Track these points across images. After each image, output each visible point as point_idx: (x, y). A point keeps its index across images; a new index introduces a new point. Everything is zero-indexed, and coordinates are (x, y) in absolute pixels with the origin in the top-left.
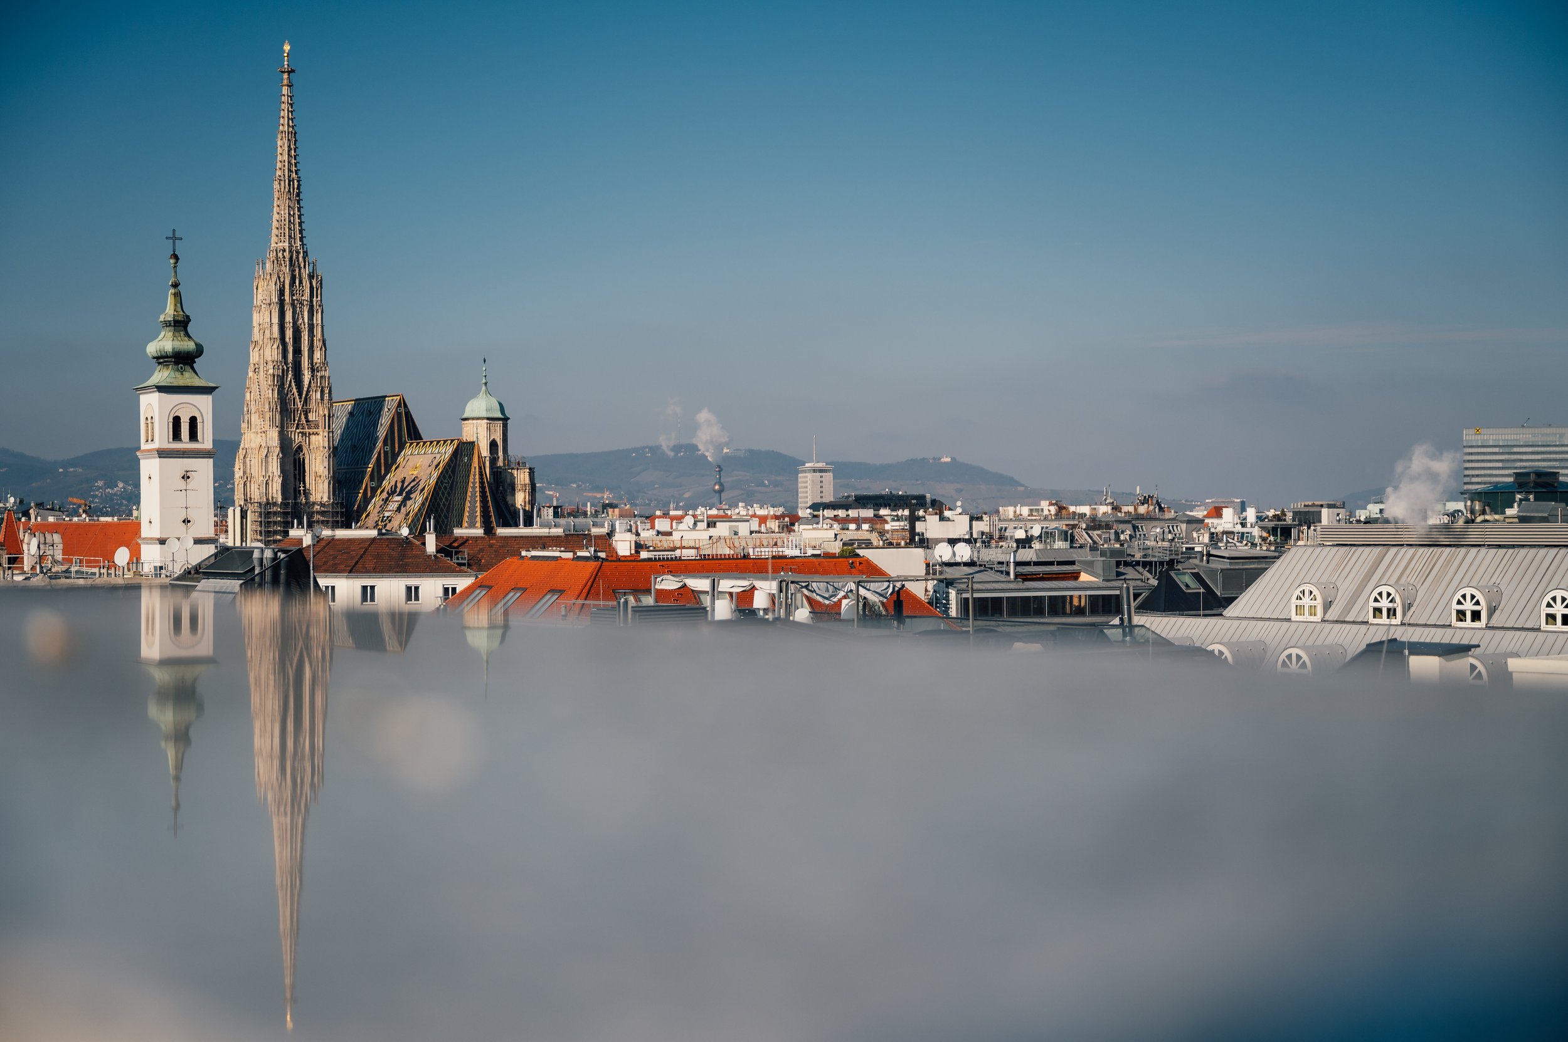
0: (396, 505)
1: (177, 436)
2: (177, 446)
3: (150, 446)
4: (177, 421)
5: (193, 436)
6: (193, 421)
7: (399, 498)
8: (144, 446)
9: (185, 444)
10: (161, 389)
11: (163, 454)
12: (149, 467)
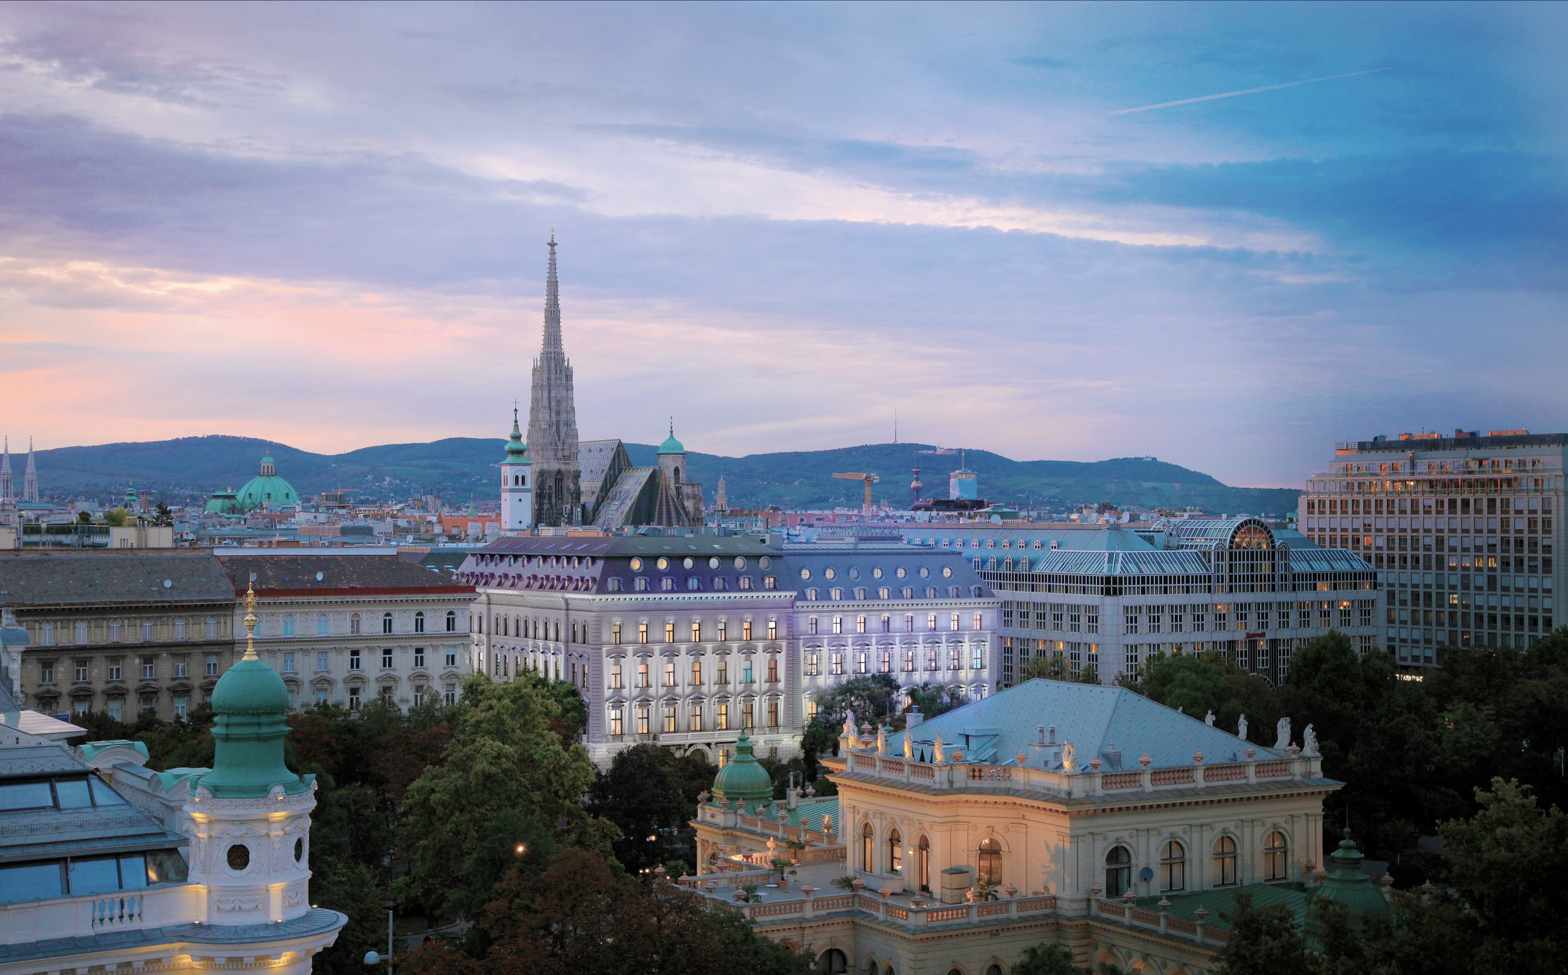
0: (616, 507)
1: (517, 482)
2: (517, 487)
3: (505, 487)
4: (517, 478)
5: (523, 483)
6: (523, 477)
7: (617, 503)
8: (503, 487)
9: (520, 486)
10: (510, 464)
11: (511, 491)
12: (505, 496)
